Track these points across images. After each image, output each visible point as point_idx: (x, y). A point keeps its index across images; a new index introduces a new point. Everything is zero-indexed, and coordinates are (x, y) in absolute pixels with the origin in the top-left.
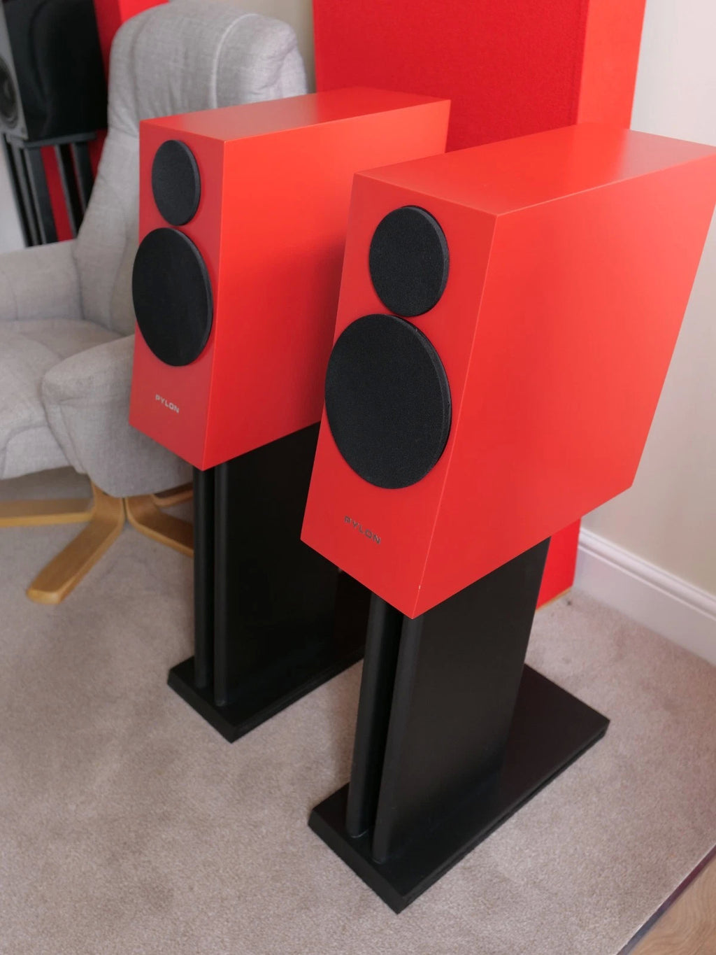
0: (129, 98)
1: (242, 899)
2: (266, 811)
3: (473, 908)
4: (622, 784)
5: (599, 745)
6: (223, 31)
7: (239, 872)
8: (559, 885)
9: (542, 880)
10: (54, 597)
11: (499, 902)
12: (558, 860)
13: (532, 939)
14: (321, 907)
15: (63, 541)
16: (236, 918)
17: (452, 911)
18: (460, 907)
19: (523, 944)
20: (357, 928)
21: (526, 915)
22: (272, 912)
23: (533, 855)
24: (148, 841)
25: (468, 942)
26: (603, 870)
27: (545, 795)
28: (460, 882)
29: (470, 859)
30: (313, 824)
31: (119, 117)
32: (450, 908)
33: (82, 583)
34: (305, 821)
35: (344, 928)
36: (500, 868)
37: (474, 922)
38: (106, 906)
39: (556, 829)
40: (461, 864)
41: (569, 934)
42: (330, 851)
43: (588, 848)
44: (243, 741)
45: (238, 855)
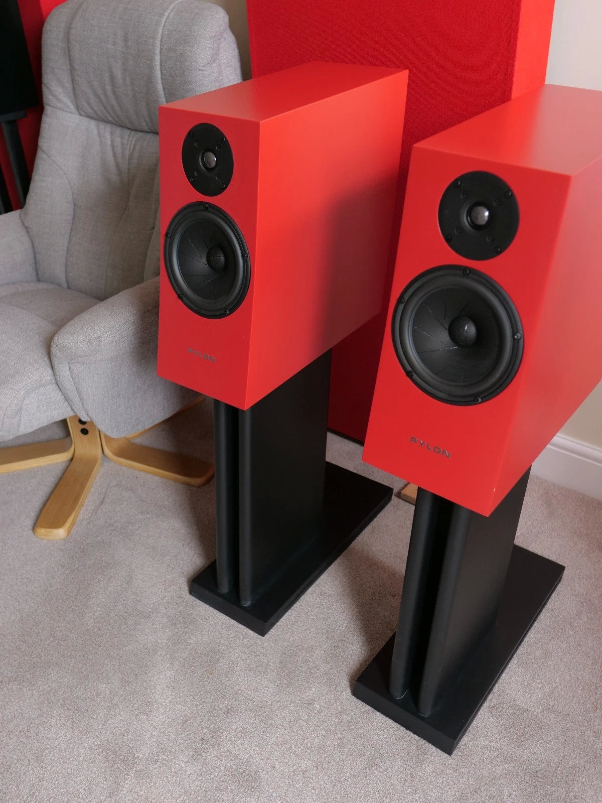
0: (66, 79)
1: (319, 768)
2: (313, 689)
3: (508, 739)
4: (588, 617)
5: (559, 588)
6: (161, 16)
7: (309, 745)
8: (568, 707)
9: (553, 706)
10: (61, 533)
11: (527, 730)
12: (560, 687)
13: (562, 755)
14: (387, 762)
15: (50, 481)
16: (321, 785)
17: (492, 744)
18: (498, 740)
19: (556, 760)
20: (422, 773)
21: (551, 736)
22: (348, 774)
23: (540, 686)
24: (222, 733)
25: (514, 767)
26: (597, 688)
27: (532, 636)
28: (491, 719)
29: (492, 699)
30: (356, 693)
31: (55, 96)
32: (490, 742)
33: (81, 517)
34: (349, 691)
35: (412, 776)
36: (518, 702)
37: (513, 750)
38: (205, 797)
39: (550, 663)
40: (486, 704)
41: (590, 745)
42: (378, 714)
43: (580, 673)
44: (272, 631)
45: (303, 731)
